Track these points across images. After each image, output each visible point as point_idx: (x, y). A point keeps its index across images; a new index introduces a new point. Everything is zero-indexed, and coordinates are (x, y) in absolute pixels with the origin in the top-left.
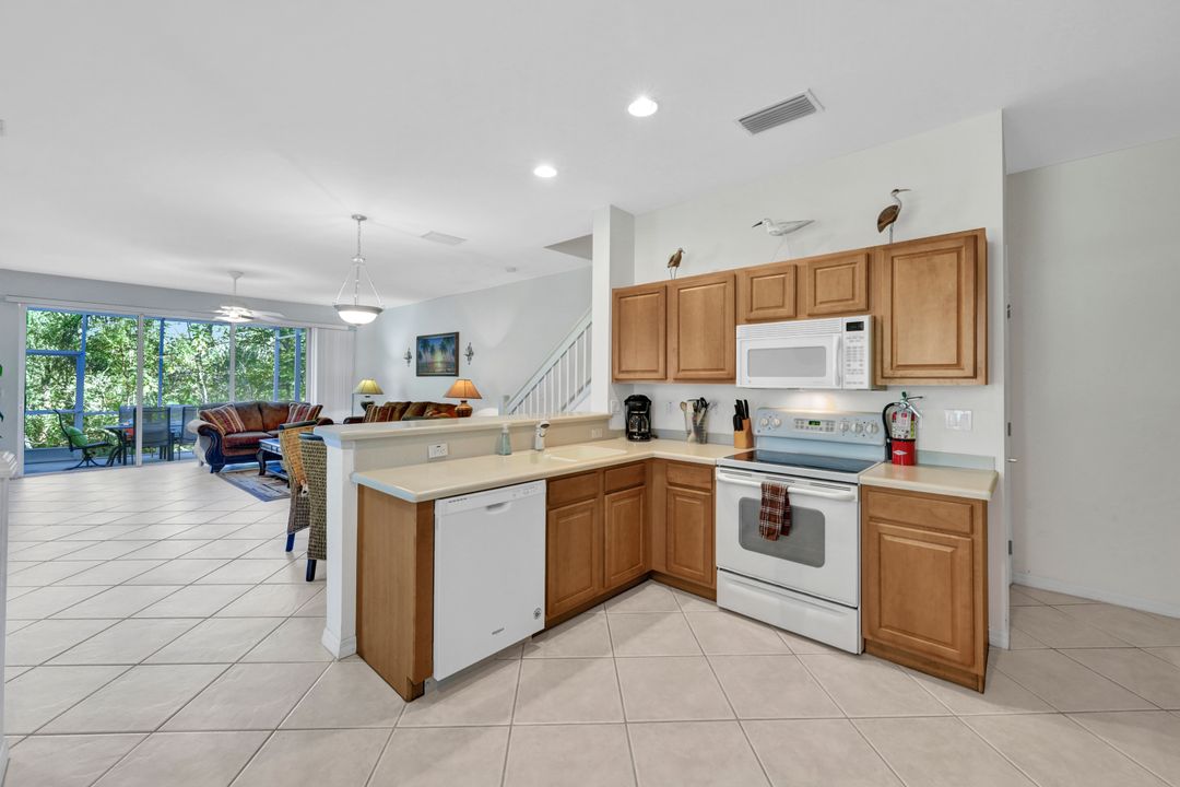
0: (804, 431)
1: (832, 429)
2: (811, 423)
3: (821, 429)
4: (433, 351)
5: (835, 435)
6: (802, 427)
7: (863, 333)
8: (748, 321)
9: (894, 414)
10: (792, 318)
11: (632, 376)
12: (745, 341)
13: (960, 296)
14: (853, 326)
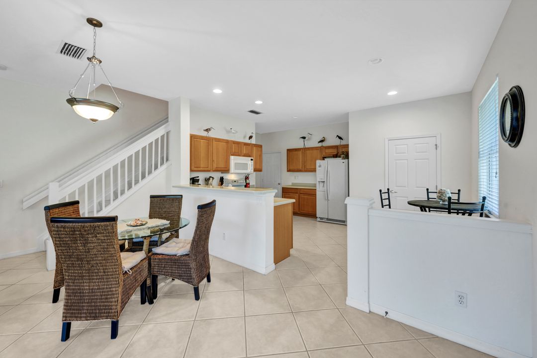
1: (238, 182)
2: (234, 181)
3: (236, 183)
7: (253, 161)
8: (232, 155)
9: (247, 178)
10: (240, 156)
11: (199, 169)
12: (234, 160)
13: (261, 156)
14: (252, 160)
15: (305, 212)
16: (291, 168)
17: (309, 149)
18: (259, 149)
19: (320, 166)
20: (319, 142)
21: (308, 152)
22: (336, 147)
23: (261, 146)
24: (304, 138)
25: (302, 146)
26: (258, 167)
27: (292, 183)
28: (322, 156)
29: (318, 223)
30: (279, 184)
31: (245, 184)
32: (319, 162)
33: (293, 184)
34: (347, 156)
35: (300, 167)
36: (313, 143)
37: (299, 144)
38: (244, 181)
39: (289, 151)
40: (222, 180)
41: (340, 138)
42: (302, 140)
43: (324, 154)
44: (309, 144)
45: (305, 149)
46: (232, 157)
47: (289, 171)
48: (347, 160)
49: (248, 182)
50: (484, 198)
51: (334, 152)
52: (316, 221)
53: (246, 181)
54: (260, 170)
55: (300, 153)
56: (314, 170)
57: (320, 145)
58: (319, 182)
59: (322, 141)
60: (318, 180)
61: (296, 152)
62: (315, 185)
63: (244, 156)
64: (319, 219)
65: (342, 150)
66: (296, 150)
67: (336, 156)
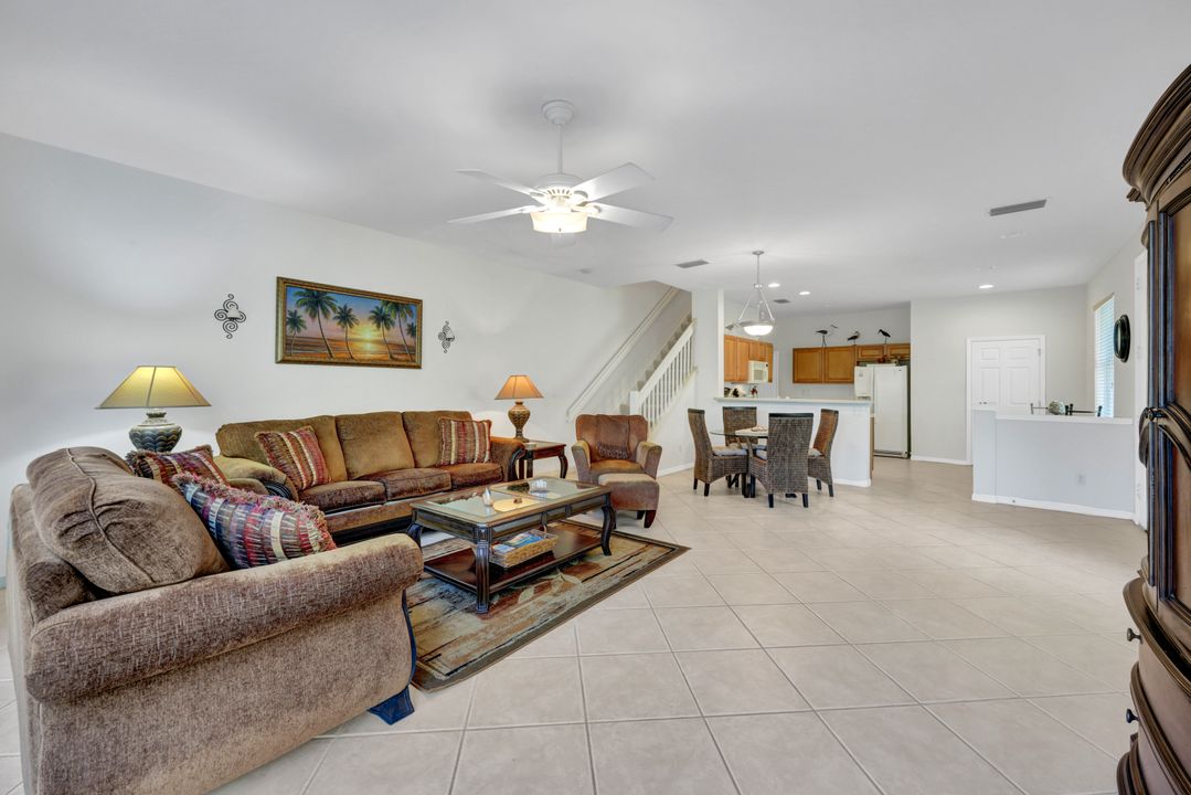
4: (345, 317)
8: (753, 359)
10: (759, 360)
12: (753, 366)
14: (767, 366)
16: (801, 377)
17: (833, 349)
19: (861, 376)
20: (850, 339)
21: (831, 354)
22: (880, 347)
24: (824, 332)
25: (820, 345)
28: (861, 360)
32: (857, 369)
34: (903, 360)
35: (816, 377)
36: (840, 340)
37: (816, 341)
39: (795, 350)
41: (885, 334)
42: (821, 335)
43: (859, 357)
44: (832, 341)
45: (826, 351)
46: (752, 363)
47: (796, 381)
48: (904, 368)
50: (1100, 408)
51: (877, 354)
55: (817, 357)
56: (850, 381)
57: (851, 343)
59: (854, 338)
61: (810, 353)
65: (894, 352)
66: (810, 350)
67: (883, 361)
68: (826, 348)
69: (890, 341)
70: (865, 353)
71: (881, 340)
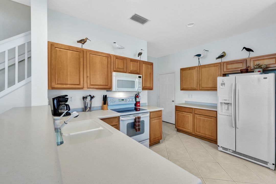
0: (121, 102)
1: (126, 101)
2: (122, 100)
3: (124, 101)
5: (127, 102)
6: (120, 101)
7: (141, 79)
8: (115, 71)
9: (137, 96)
10: (126, 72)
11: (65, 86)
12: (116, 77)
13: (151, 74)
14: (140, 77)
15: (200, 134)
16: (185, 87)
17: (205, 66)
18: (149, 66)
19: (223, 84)
20: (218, 58)
21: (203, 70)
22: (245, 61)
23: (152, 64)
24: (199, 55)
25: (197, 64)
26: (148, 85)
27: (185, 101)
28: (223, 73)
29: (220, 152)
30: (173, 101)
31: (135, 102)
32: (220, 79)
33: (186, 103)
36: (211, 59)
37: (194, 63)
38: (134, 100)
39: (182, 70)
40: (105, 98)
41: (249, 50)
42: (197, 57)
43: (225, 70)
44: (204, 62)
46: (114, 74)
47: (182, 89)
49: (138, 100)
51: (241, 66)
52: (217, 149)
53: (136, 100)
54: (151, 89)
55: (195, 72)
56: (214, 89)
57: (219, 61)
58: (221, 103)
59: (221, 57)
60: (220, 100)
61: (190, 71)
62: (216, 107)
63: (130, 73)
64: (220, 149)
65: (257, 63)
66: (190, 69)
67: (247, 71)
68: (201, 66)
69: (252, 55)
70: (230, 67)
71: (245, 55)
